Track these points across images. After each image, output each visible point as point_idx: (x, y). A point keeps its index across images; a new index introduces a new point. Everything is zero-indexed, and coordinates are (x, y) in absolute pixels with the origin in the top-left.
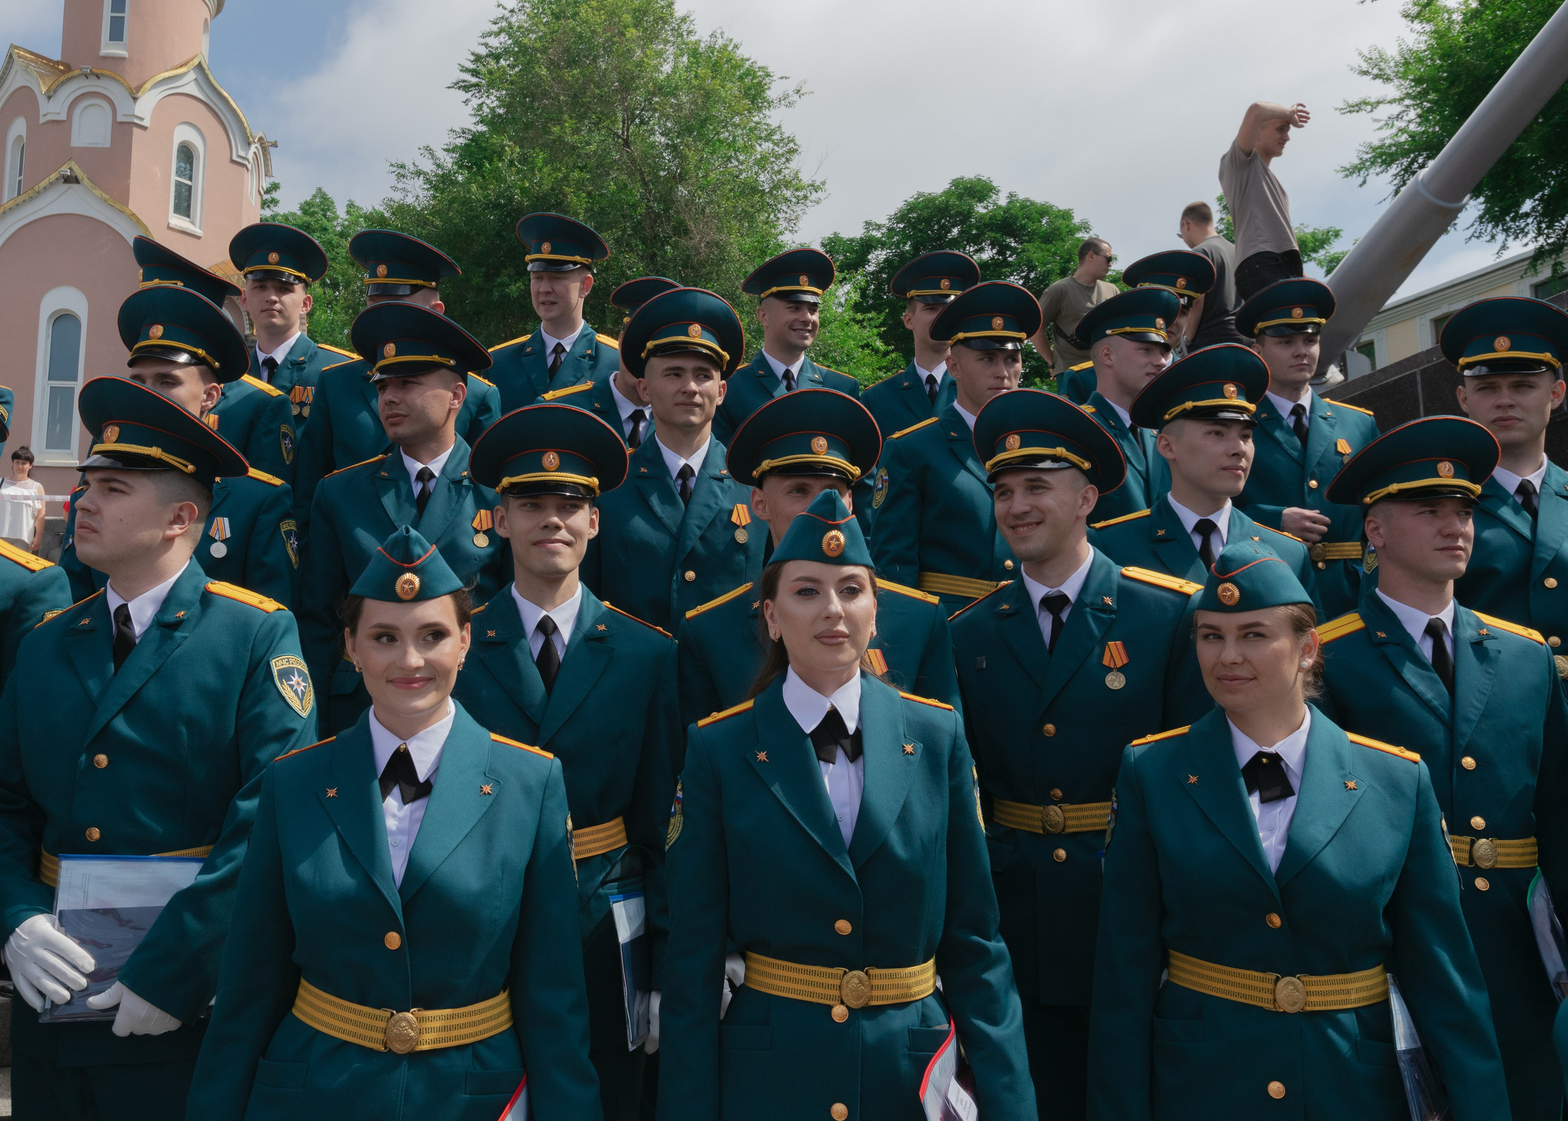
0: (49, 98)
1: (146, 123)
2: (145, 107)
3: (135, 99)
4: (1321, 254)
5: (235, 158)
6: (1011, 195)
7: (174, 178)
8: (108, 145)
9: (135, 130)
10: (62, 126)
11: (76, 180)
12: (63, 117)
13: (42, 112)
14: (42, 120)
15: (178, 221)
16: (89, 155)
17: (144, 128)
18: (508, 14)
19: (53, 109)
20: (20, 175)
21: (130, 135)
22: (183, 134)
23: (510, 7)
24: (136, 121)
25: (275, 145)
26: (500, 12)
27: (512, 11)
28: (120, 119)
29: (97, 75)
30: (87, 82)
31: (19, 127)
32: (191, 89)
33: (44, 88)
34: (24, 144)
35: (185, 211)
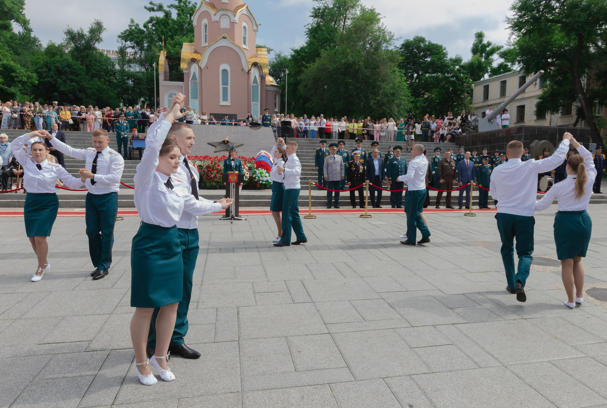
0: (215, 15)
1: (237, 22)
2: (237, 19)
3: (235, 16)
4: (498, 52)
5: (254, 29)
6: (429, 41)
7: (243, 35)
8: (229, 28)
9: (235, 24)
10: (218, 22)
11: (225, 38)
12: (218, 20)
13: (213, 18)
14: (213, 21)
15: (244, 46)
16: (225, 30)
17: (237, 23)
19: (217, 18)
20: (206, 33)
21: (234, 25)
22: (244, 24)
24: (235, 22)
25: (260, 25)
28: (232, 21)
29: (226, 10)
30: (223, 11)
31: (205, 21)
32: (245, 13)
33: (214, 13)
34: (206, 25)
35: (245, 43)
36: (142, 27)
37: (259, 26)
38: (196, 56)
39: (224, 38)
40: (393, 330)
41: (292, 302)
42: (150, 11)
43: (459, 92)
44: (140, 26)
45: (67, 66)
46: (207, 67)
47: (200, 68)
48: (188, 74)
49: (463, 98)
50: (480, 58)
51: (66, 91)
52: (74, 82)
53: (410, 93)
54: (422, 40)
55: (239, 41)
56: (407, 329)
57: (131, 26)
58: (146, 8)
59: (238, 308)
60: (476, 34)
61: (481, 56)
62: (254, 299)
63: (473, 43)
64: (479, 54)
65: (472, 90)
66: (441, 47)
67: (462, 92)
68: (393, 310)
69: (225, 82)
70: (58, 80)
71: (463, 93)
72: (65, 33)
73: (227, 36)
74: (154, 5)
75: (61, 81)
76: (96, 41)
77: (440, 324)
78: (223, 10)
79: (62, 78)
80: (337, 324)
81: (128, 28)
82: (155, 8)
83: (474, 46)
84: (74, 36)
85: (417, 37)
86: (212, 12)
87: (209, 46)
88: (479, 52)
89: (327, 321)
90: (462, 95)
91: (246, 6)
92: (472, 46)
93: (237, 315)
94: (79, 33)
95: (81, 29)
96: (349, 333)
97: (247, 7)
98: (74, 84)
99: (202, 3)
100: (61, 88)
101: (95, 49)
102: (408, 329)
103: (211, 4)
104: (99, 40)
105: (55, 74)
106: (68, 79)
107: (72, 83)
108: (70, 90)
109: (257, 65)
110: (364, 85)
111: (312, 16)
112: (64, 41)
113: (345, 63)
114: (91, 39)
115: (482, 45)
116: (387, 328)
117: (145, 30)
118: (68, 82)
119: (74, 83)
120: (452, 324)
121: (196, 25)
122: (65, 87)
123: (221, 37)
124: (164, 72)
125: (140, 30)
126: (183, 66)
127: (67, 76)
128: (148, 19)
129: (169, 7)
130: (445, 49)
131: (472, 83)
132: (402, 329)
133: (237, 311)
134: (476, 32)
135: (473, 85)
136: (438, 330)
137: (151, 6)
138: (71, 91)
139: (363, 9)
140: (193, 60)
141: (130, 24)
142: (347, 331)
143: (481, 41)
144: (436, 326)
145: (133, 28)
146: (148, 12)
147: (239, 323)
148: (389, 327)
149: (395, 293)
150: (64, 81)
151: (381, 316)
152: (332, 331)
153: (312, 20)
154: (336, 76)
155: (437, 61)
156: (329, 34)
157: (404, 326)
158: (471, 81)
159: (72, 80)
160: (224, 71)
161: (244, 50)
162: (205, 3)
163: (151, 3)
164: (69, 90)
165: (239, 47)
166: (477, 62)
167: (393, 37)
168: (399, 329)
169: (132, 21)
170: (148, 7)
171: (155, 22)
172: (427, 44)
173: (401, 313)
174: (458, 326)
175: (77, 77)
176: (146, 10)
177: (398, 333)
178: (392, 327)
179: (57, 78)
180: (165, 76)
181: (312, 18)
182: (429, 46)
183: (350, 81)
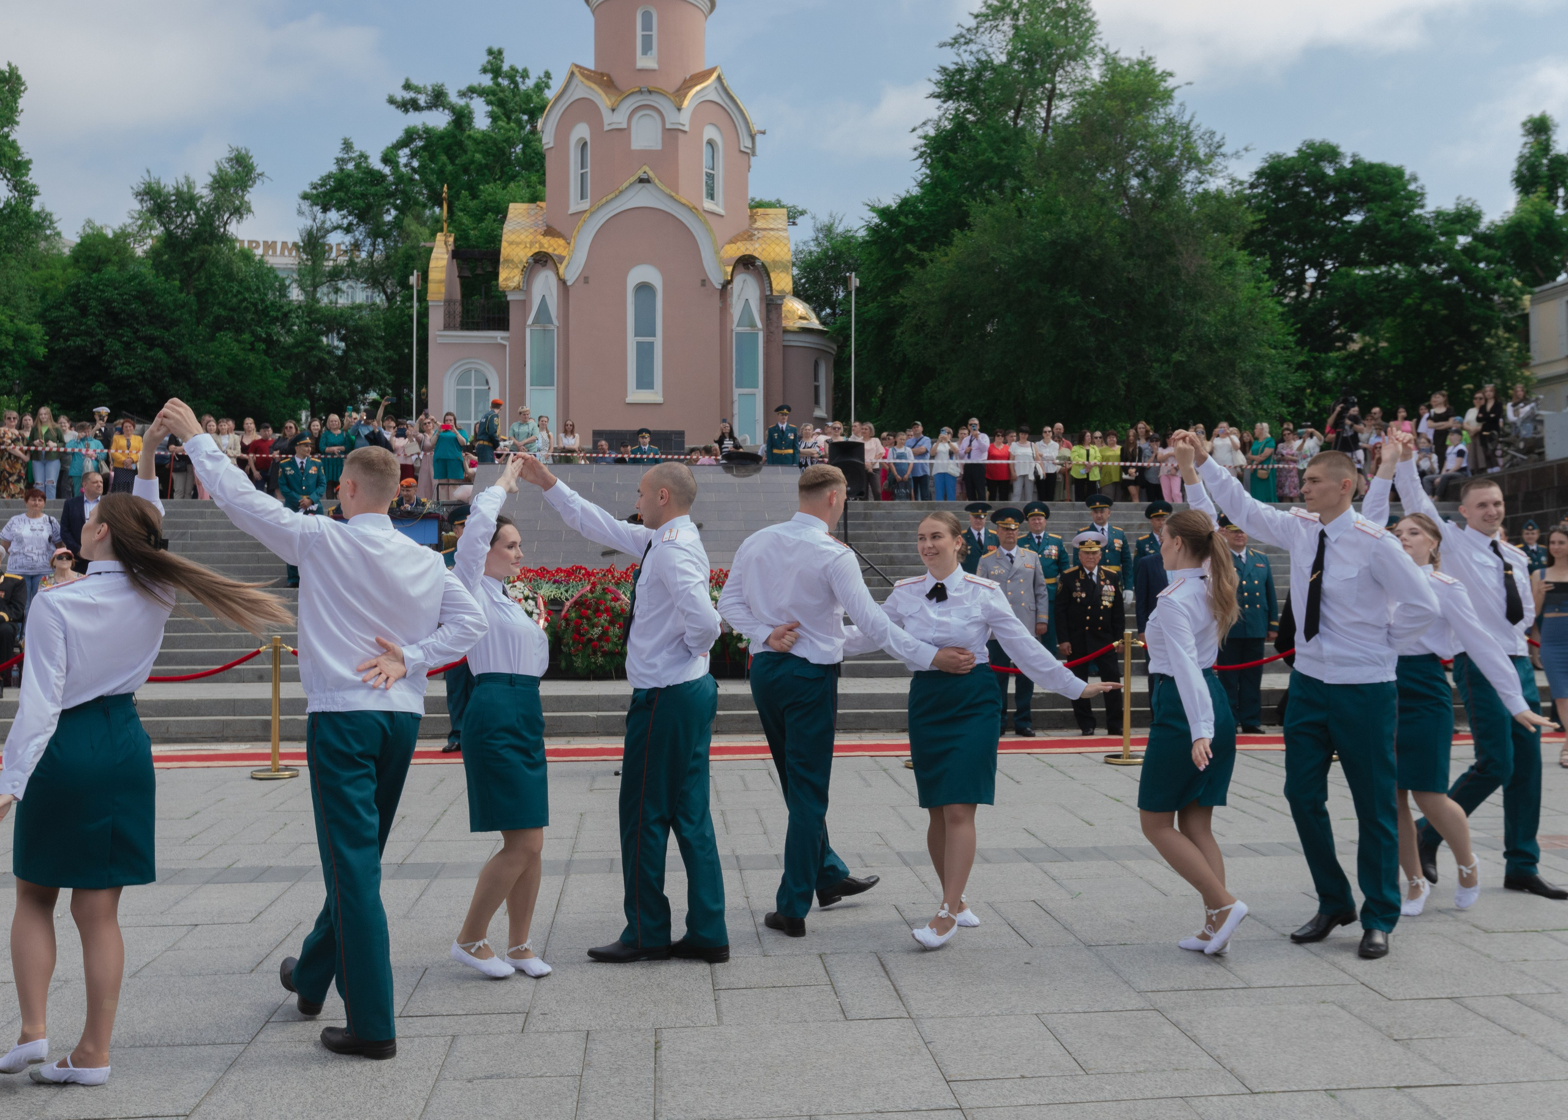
0: (613, 110)
1: (686, 128)
2: (687, 116)
3: (679, 110)
5: (743, 149)
6: (1354, 156)
7: (705, 169)
8: (659, 147)
9: (681, 135)
10: (623, 133)
11: (648, 181)
12: (624, 126)
13: (606, 121)
14: (606, 128)
15: (708, 205)
16: (646, 156)
17: (685, 132)
18: (964, 32)
19: (619, 119)
20: (582, 168)
21: (676, 139)
22: (710, 133)
23: (967, 26)
24: (681, 127)
25: (764, 133)
26: (957, 31)
27: (969, 30)
28: (668, 126)
29: (650, 92)
30: (641, 97)
31: (582, 131)
32: (714, 97)
33: (609, 103)
34: (585, 144)
35: (711, 196)
36: (376, 163)
37: (758, 138)
38: (551, 246)
39: (641, 181)
40: (1180, 1101)
41: (840, 1016)
42: (407, 111)
43: (1474, 328)
44: (370, 160)
45: (136, 297)
46: (586, 280)
47: (562, 282)
48: (524, 304)
49: (1491, 347)
50: (1548, 205)
51: (131, 377)
52: (158, 346)
53: (1294, 334)
54: (1330, 153)
55: (691, 189)
56: (1230, 1099)
57: (343, 160)
58: (392, 101)
59: (657, 1031)
60: (1524, 124)
61: (1552, 197)
62: (713, 1006)
63: (1516, 155)
64: (1541, 192)
65: (1525, 318)
66: (1399, 173)
67: (1488, 325)
68: (1190, 1043)
69: (645, 326)
70: (108, 342)
71: (1490, 328)
72: (138, 194)
73: (651, 174)
74: (418, 90)
75: (118, 346)
76: (231, 215)
77: (1353, 1085)
78: (640, 92)
79: (122, 336)
80: (989, 1083)
81: (334, 168)
82: (422, 100)
83: (1521, 165)
84: (164, 201)
85: (1311, 145)
86: (603, 100)
87: (593, 212)
88: (1541, 184)
89: (953, 1072)
90: (1489, 335)
91: (715, 76)
92: (1513, 165)
93: (653, 1051)
94: (179, 193)
95: (187, 178)
96: (1028, 1109)
97: (719, 78)
98: (158, 353)
99: (572, 73)
100: (115, 368)
101: (226, 239)
102: (1235, 1100)
103: (602, 75)
104: (239, 211)
105: (101, 325)
106: (139, 339)
107: (150, 350)
108: (143, 374)
109: (753, 264)
110: (1123, 313)
111: (938, 96)
112: (130, 221)
113: (1054, 243)
114: (217, 208)
115: (1552, 161)
116: (1163, 1093)
117: (387, 170)
118: (140, 348)
119: (158, 350)
120: (1398, 1088)
121: (551, 145)
122: (129, 364)
123: (633, 179)
124: (445, 301)
125: (370, 172)
126: (508, 277)
127: (138, 330)
128: (397, 134)
129: (462, 94)
130: (1415, 179)
131: (1523, 293)
132: (1215, 1099)
133: (652, 1040)
134: (1524, 118)
135: (1527, 298)
136: (1341, 1104)
137: (409, 95)
138: (148, 376)
139: (1111, 64)
140: (541, 260)
141: (340, 155)
142: (1021, 1102)
143: (1546, 148)
144: (1338, 1093)
145: (350, 166)
146: (399, 113)
147: (659, 1075)
148: (1168, 1092)
149: (1205, 993)
150: (127, 345)
151: (1144, 1061)
152: (967, 1102)
153: (939, 108)
154: (1022, 287)
155: (1387, 223)
156: (998, 151)
157: (1223, 1090)
158: (1519, 284)
159: (151, 342)
160: (644, 289)
161: (708, 216)
162: (582, 74)
163: (407, 86)
164: (140, 372)
165: (692, 209)
166: (1536, 219)
167: (1220, 147)
168: (1202, 1099)
169: (347, 146)
170: (399, 99)
171: (420, 143)
172: (1347, 164)
173: (1218, 1052)
174: (1417, 1093)
175: (168, 330)
176: (393, 107)
177: (1200, 1111)
178: (1182, 1092)
179: (106, 336)
180: (449, 315)
181: (937, 102)
182: (1352, 172)
183: (1072, 301)
